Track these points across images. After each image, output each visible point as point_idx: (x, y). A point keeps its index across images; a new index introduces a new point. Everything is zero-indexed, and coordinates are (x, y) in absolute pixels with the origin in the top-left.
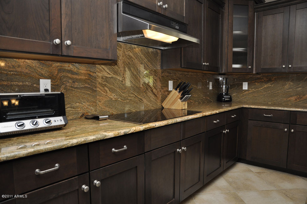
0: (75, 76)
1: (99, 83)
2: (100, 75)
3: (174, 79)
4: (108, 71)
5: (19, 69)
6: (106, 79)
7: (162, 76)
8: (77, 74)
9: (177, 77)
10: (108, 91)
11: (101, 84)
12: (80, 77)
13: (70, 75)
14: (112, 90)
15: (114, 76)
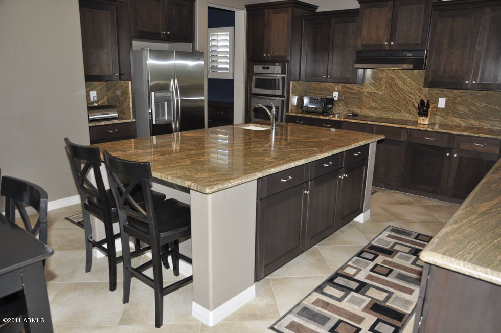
0: (350, 91)
1: (365, 96)
2: (366, 90)
3: (448, 97)
4: (372, 88)
5: (326, 87)
6: (370, 93)
7: (428, 94)
8: (351, 89)
9: (455, 95)
10: (371, 101)
11: (366, 96)
12: (353, 91)
13: (348, 90)
14: (374, 101)
15: (376, 92)
